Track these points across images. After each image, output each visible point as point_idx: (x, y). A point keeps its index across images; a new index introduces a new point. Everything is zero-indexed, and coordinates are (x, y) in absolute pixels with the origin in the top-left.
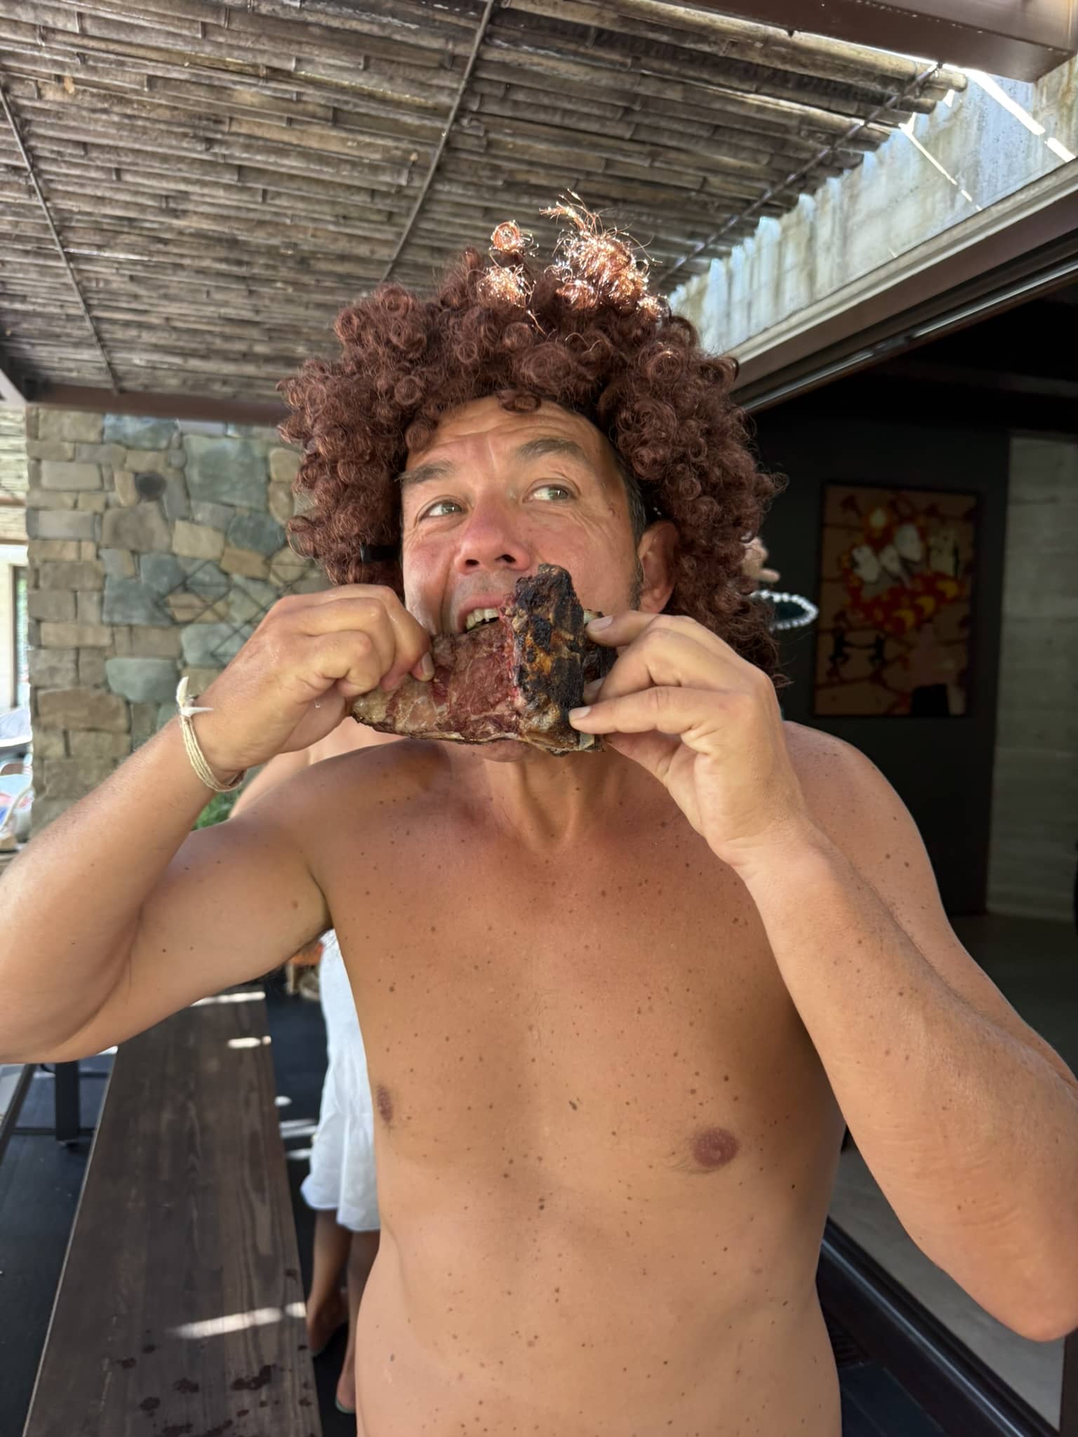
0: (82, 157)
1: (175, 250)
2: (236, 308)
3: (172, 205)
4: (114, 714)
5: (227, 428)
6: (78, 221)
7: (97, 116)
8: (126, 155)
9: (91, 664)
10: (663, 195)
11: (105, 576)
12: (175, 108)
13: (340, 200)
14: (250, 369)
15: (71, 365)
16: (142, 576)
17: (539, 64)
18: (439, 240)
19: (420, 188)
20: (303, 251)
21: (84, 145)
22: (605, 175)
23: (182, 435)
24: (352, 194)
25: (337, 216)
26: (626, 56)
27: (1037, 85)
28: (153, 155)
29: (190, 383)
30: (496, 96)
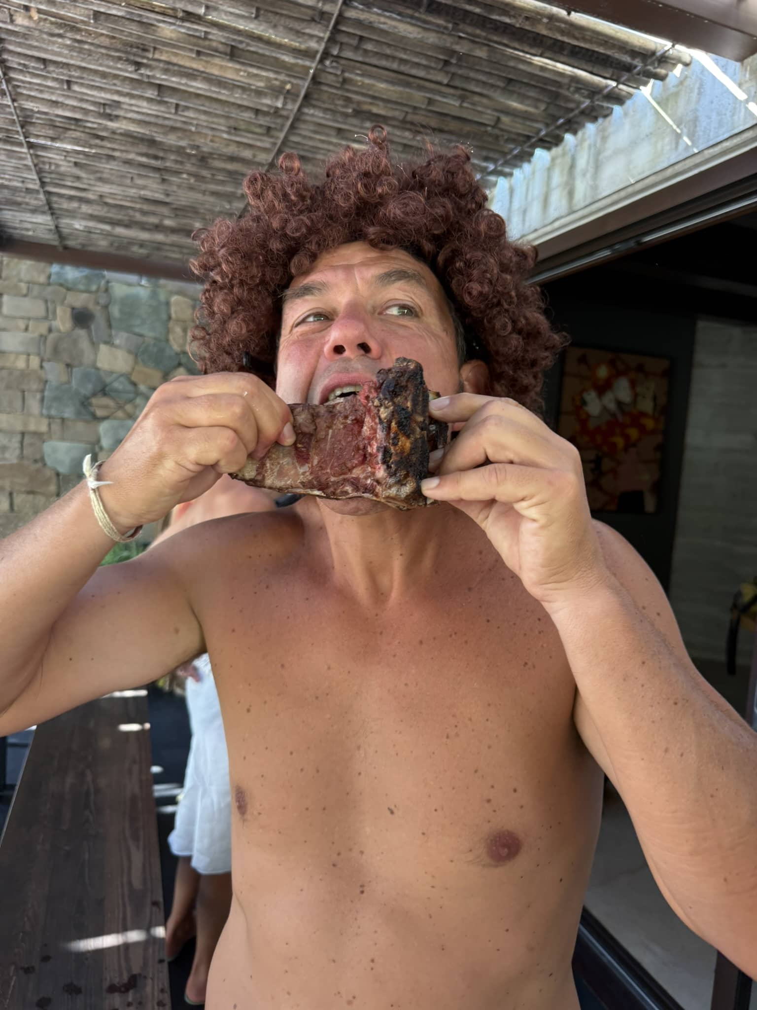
0: (42, 70)
1: (109, 145)
2: (152, 191)
3: (108, 111)
4: (47, 482)
5: (141, 279)
6: (38, 118)
7: (55, 39)
8: (75, 70)
9: (32, 445)
10: (467, 128)
11: (46, 382)
12: (114, 38)
13: (233, 115)
14: (160, 237)
15: (29, 226)
16: (74, 384)
17: (384, 23)
18: (304, 150)
19: (291, 110)
20: (203, 152)
21: (44, 61)
22: (426, 110)
23: (108, 282)
24: (242, 111)
25: (229, 127)
26: (449, 22)
27: (742, 64)
28: (96, 72)
29: (116, 244)
30: (351, 45)
